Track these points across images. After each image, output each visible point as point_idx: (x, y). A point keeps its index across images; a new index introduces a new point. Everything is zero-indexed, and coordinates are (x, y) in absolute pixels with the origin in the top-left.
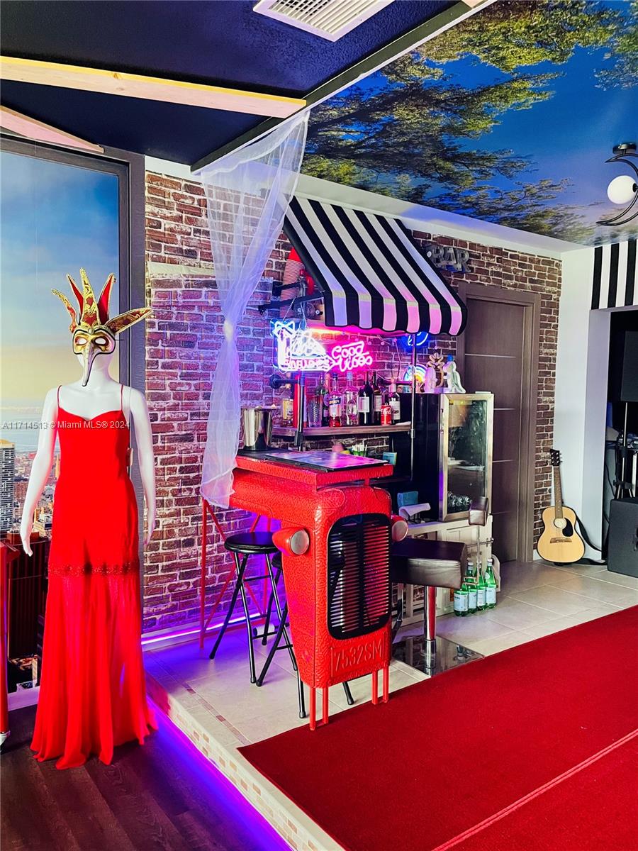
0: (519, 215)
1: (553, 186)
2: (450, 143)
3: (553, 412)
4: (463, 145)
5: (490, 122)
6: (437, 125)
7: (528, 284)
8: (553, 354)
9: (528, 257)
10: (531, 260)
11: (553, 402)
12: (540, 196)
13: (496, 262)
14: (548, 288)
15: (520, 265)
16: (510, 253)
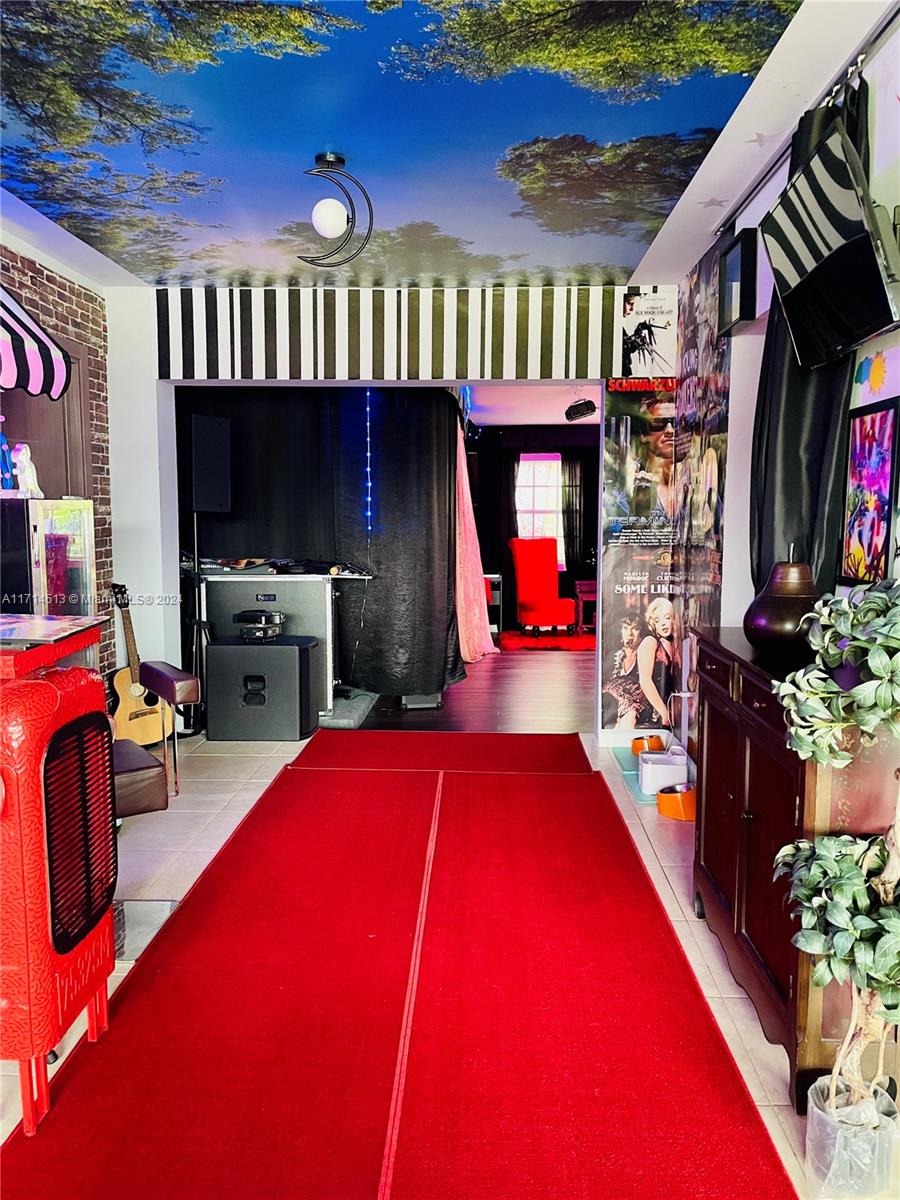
0: (101, 215)
1: (194, 184)
2: (113, 66)
3: (110, 529)
4: (133, 75)
5: (205, 57)
6: (125, 26)
7: (70, 327)
8: (104, 441)
9: (68, 284)
10: (72, 291)
11: (109, 514)
12: (160, 194)
13: (29, 283)
14: (94, 339)
15: (61, 296)
16: (46, 272)
